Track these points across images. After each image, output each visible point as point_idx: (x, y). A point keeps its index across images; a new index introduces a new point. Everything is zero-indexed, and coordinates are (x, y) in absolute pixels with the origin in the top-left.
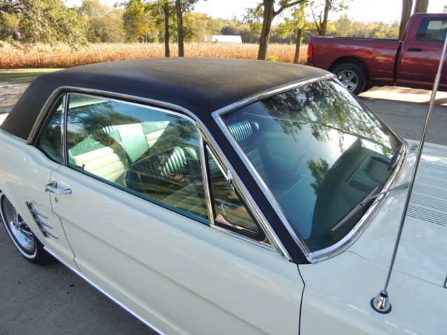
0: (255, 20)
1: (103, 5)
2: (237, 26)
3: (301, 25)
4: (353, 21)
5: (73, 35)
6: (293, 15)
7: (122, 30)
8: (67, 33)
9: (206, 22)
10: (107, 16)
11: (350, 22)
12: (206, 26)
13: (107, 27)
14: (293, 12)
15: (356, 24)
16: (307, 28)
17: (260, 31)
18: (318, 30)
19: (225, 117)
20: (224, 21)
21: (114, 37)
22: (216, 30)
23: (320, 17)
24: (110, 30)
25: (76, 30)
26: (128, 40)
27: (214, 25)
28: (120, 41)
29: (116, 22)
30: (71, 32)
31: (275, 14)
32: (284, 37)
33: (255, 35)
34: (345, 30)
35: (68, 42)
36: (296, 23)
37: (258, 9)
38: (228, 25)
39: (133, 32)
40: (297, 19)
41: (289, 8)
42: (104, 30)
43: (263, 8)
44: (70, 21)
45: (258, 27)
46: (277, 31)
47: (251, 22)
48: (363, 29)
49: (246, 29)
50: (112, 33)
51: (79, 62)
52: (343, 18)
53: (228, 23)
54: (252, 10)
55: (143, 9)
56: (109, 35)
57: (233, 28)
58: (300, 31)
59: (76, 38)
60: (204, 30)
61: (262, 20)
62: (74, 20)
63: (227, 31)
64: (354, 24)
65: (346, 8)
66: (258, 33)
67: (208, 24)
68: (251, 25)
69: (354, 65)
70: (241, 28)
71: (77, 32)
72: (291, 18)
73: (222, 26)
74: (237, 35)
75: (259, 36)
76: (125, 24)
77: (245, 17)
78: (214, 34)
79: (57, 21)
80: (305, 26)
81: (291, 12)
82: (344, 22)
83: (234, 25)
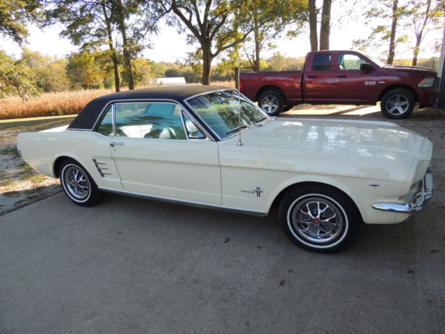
0: (196, 63)
1: (44, 56)
2: (180, 68)
3: (237, 64)
4: (286, 57)
5: (23, 87)
6: (229, 55)
7: (65, 79)
8: (17, 84)
9: (150, 67)
10: (48, 66)
11: (283, 58)
12: (150, 70)
13: (49, 77)
14: (229, 53)
15: (289, 59)
16: (242, 66)
17: (202, 71)
18: (253, 67)
19: (188, 101)
20: (167, 64)
21: (57, 87)
22: (160, 74)
23: (253, 56)
24: (53, 80)
25: (26, 82)
26: (72, 88)
27: (158, 69)
28: (64, 89)
29: (59, 72)
30: (22, 84)
31: (213, 56)
32: (224, 75)
33: (198, 75)
34: (280, 65)
35: (19, 94)
36: (233, 63)
37: (197, 53)
38: (171, 68)
39: (77, 80)
40: (233, 60)
41: (225, 51)
42: (46, 80)
43: (202, 52)
44: (19, 74)
45: (200, 68)
46: (217, 70)
47: (193, 64)
48: (294, 63)
49: (189, 70)
50: (55, 83)
51: (28, 112)
52: (276, 55)
53: (171, 66)
54: (192, 54)
55: (93, 59)
56: (52, 84)
57: (176, 71)
58: (236, 69)
59: (26, 89)
60: (149, 74)
61: (202, 62)
62: (23, 73)
63: (170, 74)
64: (287, 60)
65: (274, 47)
66: (200, 73)
67: (152, 68)
68: (193, 67)
69: (275, 92)
70: (184, 70)
71: (28, 83)
72: (228, 59)
73: (165, 69)
74: (181, 76)
75: (201, 76)
76: (67, 74)
77: (187, 60)
78: (158, 77)
79: (6, 75)
80: (241, 64)
81: (227, 54)
82: (277, 58)
83: (177, 67)
